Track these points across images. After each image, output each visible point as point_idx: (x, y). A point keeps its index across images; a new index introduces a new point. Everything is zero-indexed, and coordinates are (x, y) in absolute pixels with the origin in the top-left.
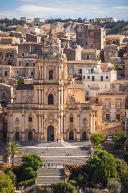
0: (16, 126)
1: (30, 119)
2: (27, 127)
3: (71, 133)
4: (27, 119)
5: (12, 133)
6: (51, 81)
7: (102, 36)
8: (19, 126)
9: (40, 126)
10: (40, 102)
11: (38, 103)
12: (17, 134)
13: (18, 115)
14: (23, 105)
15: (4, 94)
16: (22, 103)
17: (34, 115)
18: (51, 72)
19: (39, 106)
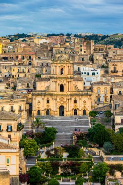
0: (38, 106)
1: (48, 101)
2: (46, 107)
3: (76, 110)
4: (46, 101)
5: (35, 111)
6: (62, 76)
7: (92, 45)
8: (40, 106)
9: (54, 106)
10: (54, 90)
11: (53, 91)
12: (39, 111)
13: (39, 99)
14: (43, 92)
15: (28, 84)
16: (42, 91)
17: (50, 99)
18: (62, 69)
19: (54, 93)
